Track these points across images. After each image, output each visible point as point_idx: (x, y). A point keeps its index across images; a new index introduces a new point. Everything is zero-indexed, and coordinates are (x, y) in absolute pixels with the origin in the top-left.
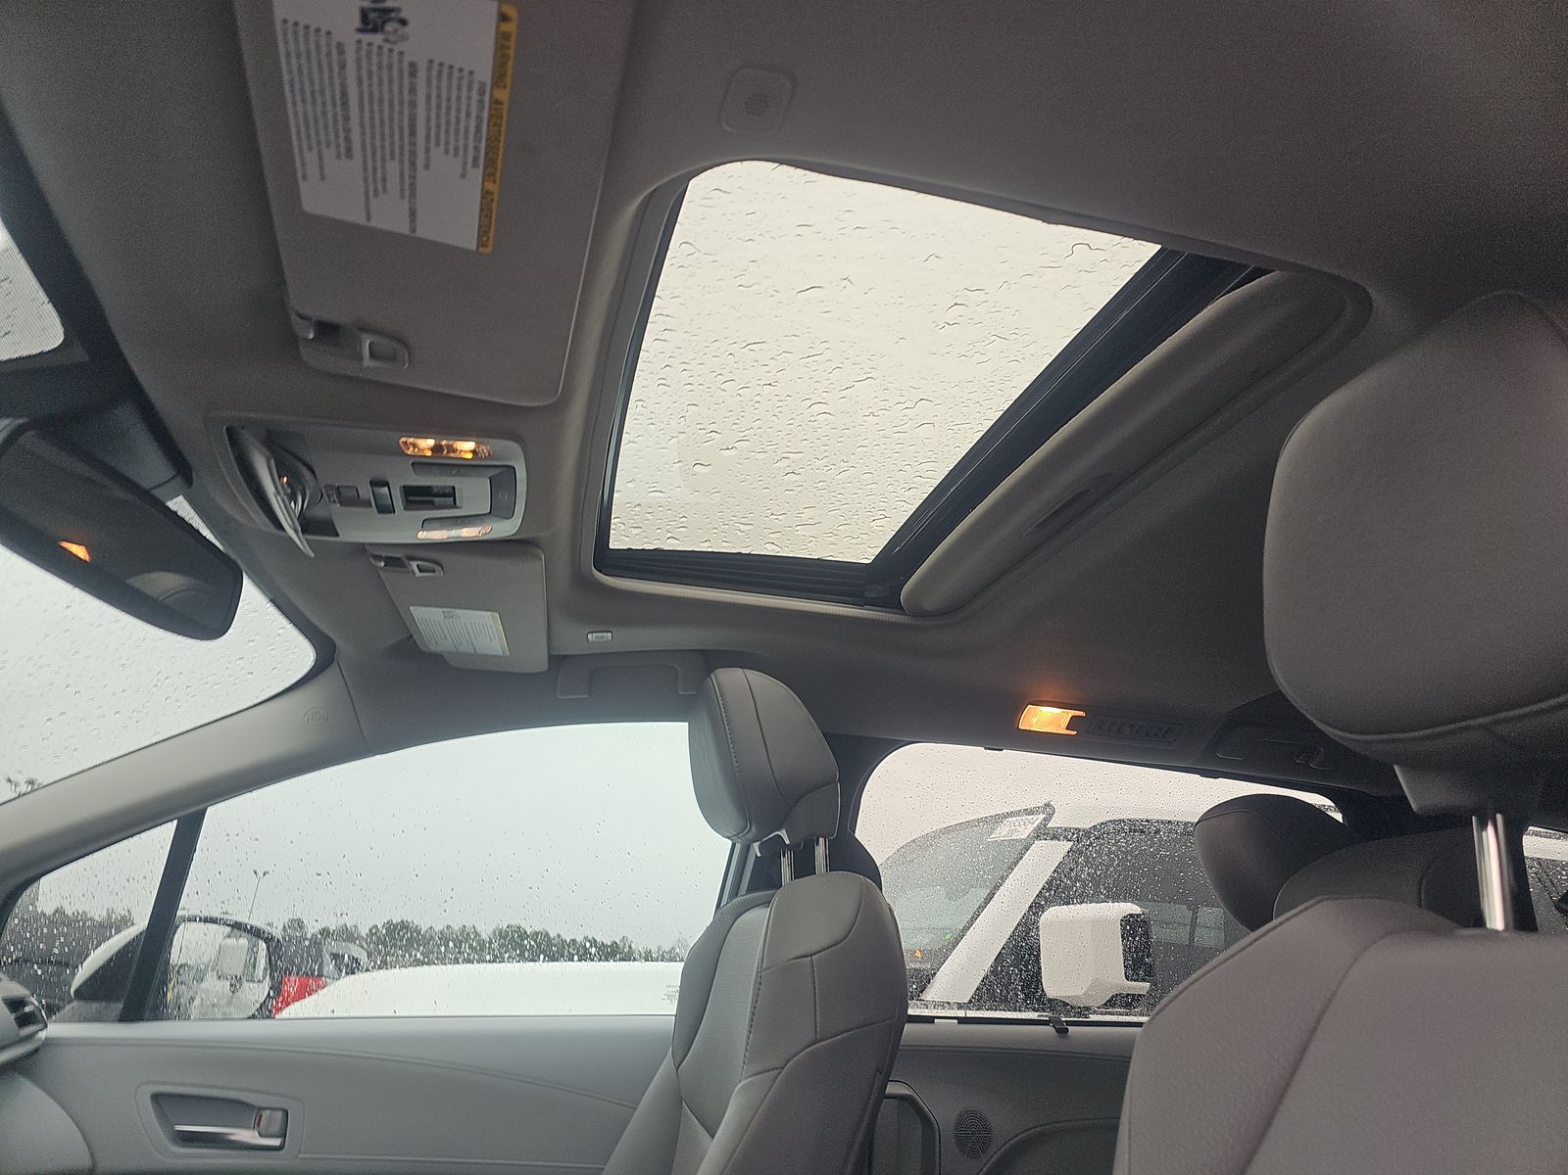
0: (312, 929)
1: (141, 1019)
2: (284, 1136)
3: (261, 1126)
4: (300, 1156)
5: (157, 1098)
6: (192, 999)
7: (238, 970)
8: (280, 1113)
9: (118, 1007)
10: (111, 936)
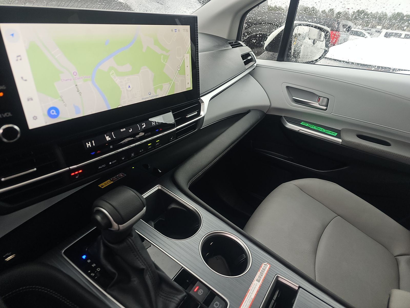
0: (336, 11)
1: (283, 61)
2: (327, 106)
3: (320, 101)
4: (332, 114)
5: (288, 87)
6: (301, 45)
7: (316, 37)
8: (326, 99)
9: (276, 55)
10: (273, 31)
